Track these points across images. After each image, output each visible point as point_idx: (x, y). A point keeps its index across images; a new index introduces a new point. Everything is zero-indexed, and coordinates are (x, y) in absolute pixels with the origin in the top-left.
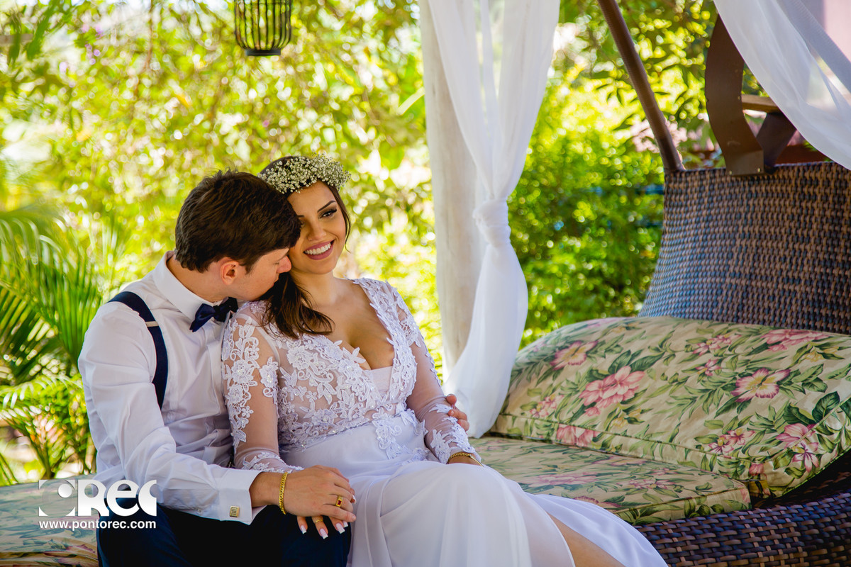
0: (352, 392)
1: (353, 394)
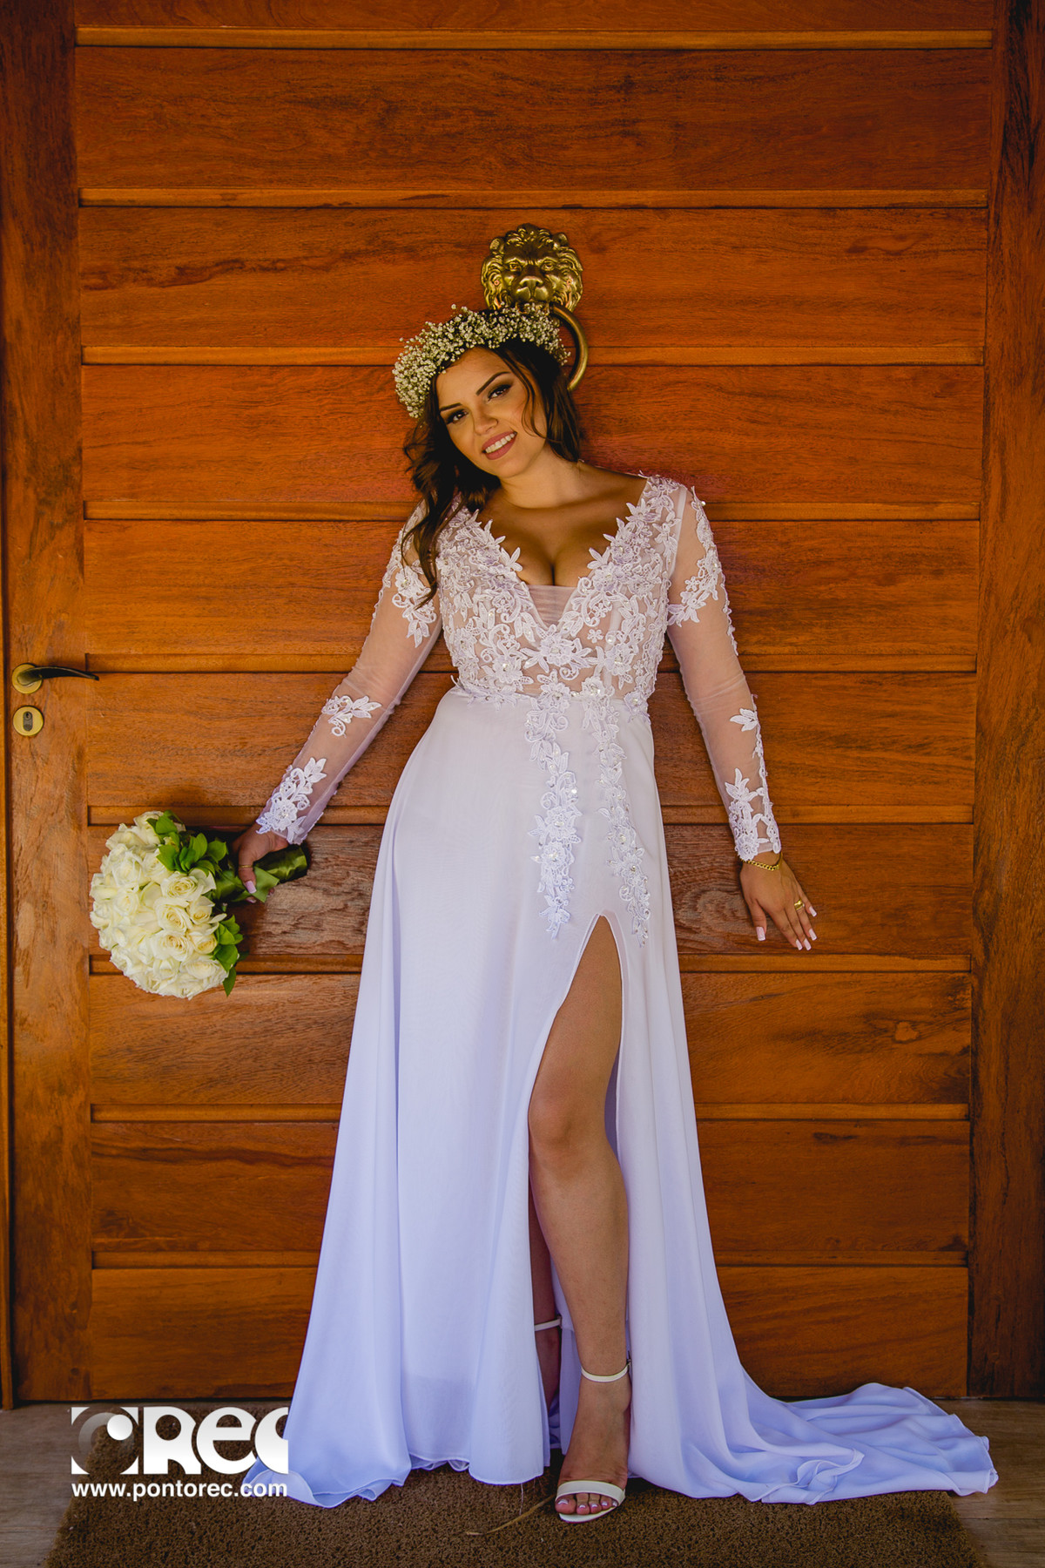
0: (492, 607)
1: (494, 610)
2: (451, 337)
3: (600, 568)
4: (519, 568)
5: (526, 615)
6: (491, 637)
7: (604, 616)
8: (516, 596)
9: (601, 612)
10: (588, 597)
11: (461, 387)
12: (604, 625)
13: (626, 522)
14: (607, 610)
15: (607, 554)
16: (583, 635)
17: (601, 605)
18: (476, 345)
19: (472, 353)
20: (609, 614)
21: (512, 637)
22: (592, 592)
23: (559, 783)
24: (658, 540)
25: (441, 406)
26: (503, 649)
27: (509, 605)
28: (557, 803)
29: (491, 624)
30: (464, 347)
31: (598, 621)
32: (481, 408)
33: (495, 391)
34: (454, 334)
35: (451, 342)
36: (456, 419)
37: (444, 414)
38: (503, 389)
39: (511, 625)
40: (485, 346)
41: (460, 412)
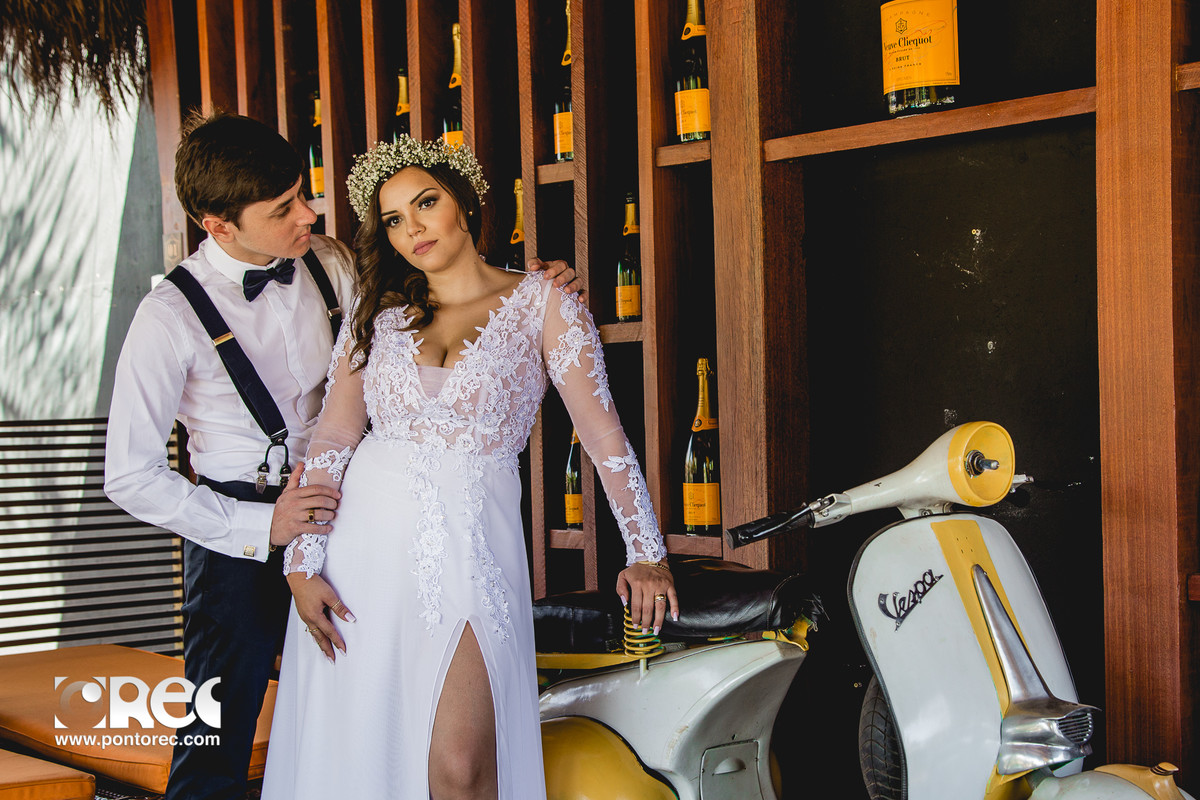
2: (393, 156)
3: (471, 354)
4: (417, 352)
5: (414, 390)
6: (387, 403)
7: (473, 392)
8: (408, 373)
9: (471, 389)
10: (463, 377)
11: (398, 197)
12: (474, 399)
13: (497, 313)
14: (475, 387)
15: (477, 343)
16: (457, 406)
17: (472, 384)
18: (412, 164)
19: (409, 169)
20: (477, 391)
21: (402, 405)
22: (465, 373)
23: (431, 510)
24: (525, 322)
25: (383, 211)
26: (396, 412)
27: (402, 379)
28: (429, 526)
29: (387, 392)
30: (402, 164)
31: (469, 396)
32: (413, 216)
33: (424, 203)
34: (395, 153)
35: (393, 159)
36: (393, 224)
37: (385, 218)
38: (430, 201)
39: (402, 396)
40: (420, 166)
41: (396, 218)
